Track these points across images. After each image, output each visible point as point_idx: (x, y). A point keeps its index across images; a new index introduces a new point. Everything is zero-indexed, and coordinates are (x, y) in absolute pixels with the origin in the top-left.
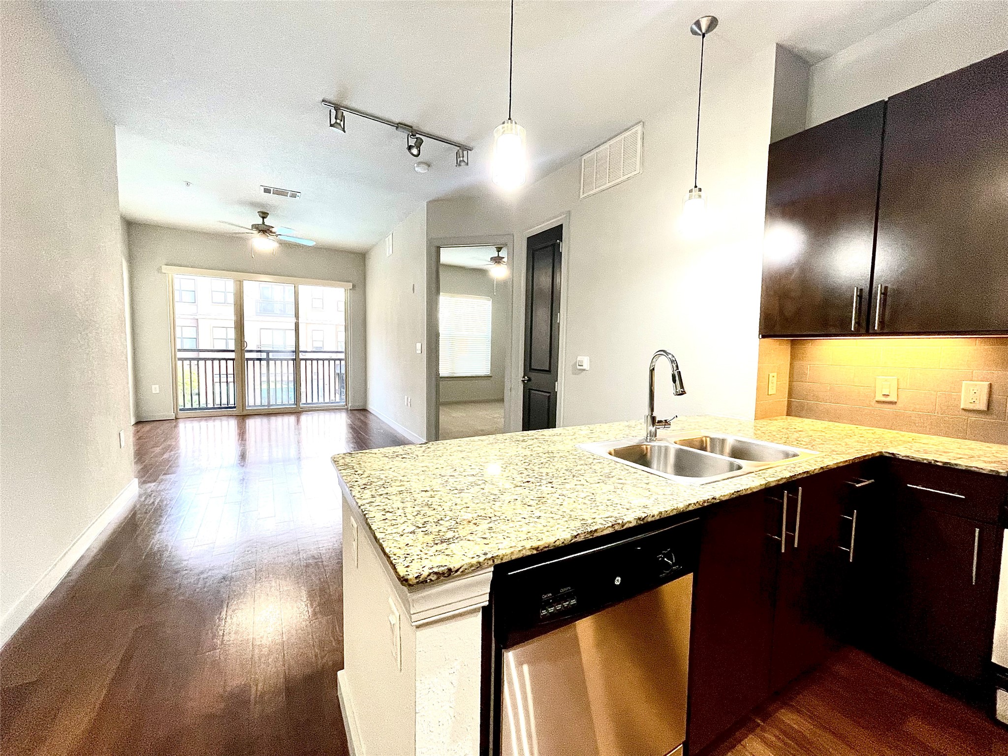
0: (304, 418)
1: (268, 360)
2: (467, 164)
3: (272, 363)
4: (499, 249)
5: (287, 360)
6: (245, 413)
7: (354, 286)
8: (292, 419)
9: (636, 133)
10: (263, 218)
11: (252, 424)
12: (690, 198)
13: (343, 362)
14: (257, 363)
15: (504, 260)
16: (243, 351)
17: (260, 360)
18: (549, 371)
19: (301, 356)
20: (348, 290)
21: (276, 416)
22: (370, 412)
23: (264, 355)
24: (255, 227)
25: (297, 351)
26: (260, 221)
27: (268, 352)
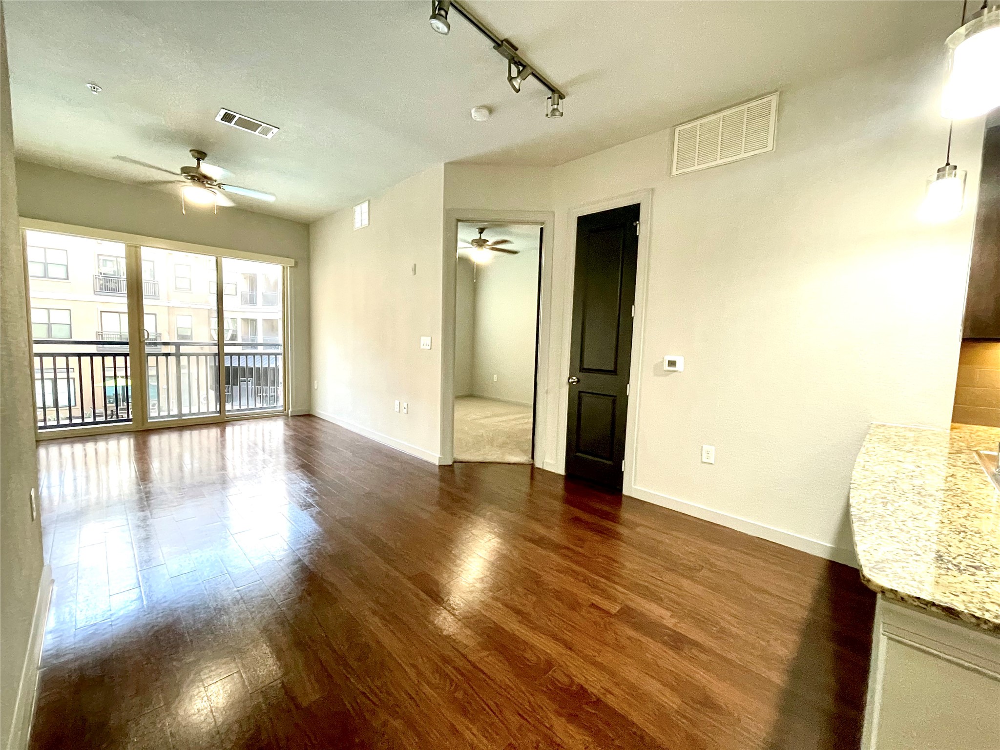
0: (229, 429)
1: (178, 355)
2: (562, 115)
3: (184, 360)
4: (481, 231)
5: (206, 355)
6: (146, 427)
7: (296, 263)
8: (214, 432)
9: (769, 103)
10: (198, 160)
11: (155, 441)
12: (938, 178)
13: (280, 358)
14: (162, 359)
15: (488, 243)
16: (142, 344)
17: (167, 355)
18: (614, 372)
19: (227, 349)
20: (287, 268)
21: (191, 430)
22: (315, 416)
23: (172, 349)
24: (185, 170)
25: (220, 344)
26: (193, 163)
27: (178, 345)
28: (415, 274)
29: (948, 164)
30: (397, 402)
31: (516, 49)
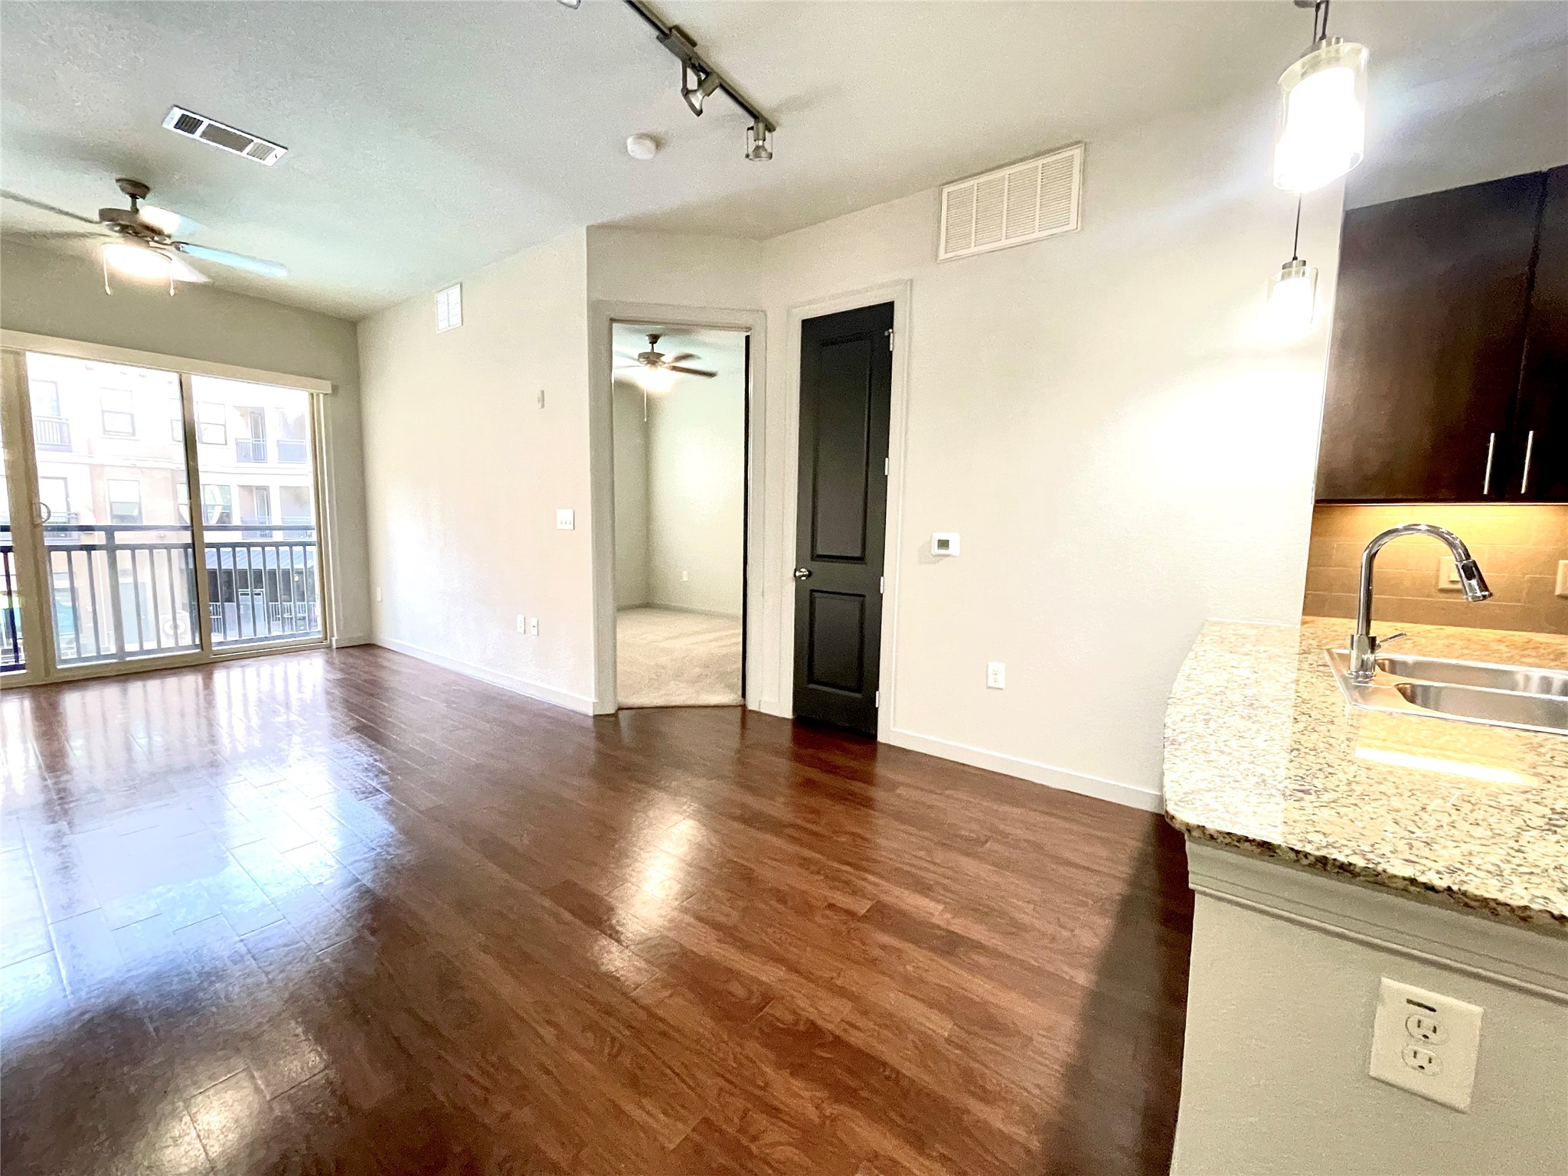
0: (219, 676)
1: (111, 549)
2: (771, 156)
3: (123, 557)
4: (654, 339)
5: (168, 547)
6: (55, 678)
7: (335, 389)
8: (191, 681)
9: (1070, 159)
10: (134, 197)
11: (72, 702)
12: (1283, 277)
13: (313, 550)
14: (79, 557)
15: (663, 359)
16: (38, 530)
17: (89, 548)
18: (860, 559)
19: (209, 537)
20: (318, 395)
21: (143, 679)
22: (379, 647)
23: (99, 538)
24: (107, 215)
25: (195, 526)
26: (124, 203)
27: (110, 531)
28: (543, 406)
29: (1295, 258)
30: (520, 618)
31: (694, 44)
